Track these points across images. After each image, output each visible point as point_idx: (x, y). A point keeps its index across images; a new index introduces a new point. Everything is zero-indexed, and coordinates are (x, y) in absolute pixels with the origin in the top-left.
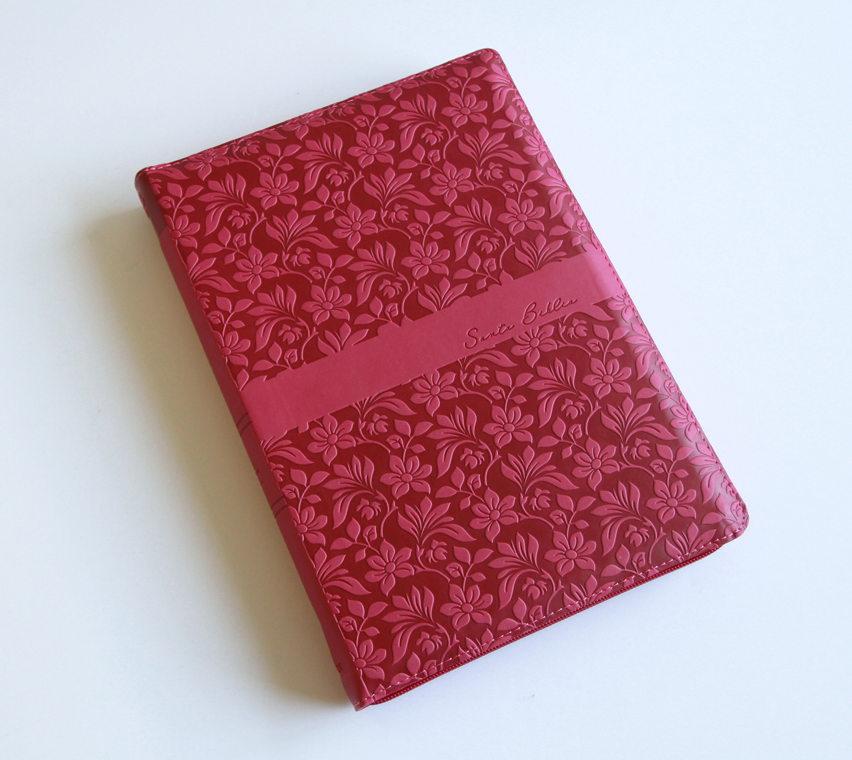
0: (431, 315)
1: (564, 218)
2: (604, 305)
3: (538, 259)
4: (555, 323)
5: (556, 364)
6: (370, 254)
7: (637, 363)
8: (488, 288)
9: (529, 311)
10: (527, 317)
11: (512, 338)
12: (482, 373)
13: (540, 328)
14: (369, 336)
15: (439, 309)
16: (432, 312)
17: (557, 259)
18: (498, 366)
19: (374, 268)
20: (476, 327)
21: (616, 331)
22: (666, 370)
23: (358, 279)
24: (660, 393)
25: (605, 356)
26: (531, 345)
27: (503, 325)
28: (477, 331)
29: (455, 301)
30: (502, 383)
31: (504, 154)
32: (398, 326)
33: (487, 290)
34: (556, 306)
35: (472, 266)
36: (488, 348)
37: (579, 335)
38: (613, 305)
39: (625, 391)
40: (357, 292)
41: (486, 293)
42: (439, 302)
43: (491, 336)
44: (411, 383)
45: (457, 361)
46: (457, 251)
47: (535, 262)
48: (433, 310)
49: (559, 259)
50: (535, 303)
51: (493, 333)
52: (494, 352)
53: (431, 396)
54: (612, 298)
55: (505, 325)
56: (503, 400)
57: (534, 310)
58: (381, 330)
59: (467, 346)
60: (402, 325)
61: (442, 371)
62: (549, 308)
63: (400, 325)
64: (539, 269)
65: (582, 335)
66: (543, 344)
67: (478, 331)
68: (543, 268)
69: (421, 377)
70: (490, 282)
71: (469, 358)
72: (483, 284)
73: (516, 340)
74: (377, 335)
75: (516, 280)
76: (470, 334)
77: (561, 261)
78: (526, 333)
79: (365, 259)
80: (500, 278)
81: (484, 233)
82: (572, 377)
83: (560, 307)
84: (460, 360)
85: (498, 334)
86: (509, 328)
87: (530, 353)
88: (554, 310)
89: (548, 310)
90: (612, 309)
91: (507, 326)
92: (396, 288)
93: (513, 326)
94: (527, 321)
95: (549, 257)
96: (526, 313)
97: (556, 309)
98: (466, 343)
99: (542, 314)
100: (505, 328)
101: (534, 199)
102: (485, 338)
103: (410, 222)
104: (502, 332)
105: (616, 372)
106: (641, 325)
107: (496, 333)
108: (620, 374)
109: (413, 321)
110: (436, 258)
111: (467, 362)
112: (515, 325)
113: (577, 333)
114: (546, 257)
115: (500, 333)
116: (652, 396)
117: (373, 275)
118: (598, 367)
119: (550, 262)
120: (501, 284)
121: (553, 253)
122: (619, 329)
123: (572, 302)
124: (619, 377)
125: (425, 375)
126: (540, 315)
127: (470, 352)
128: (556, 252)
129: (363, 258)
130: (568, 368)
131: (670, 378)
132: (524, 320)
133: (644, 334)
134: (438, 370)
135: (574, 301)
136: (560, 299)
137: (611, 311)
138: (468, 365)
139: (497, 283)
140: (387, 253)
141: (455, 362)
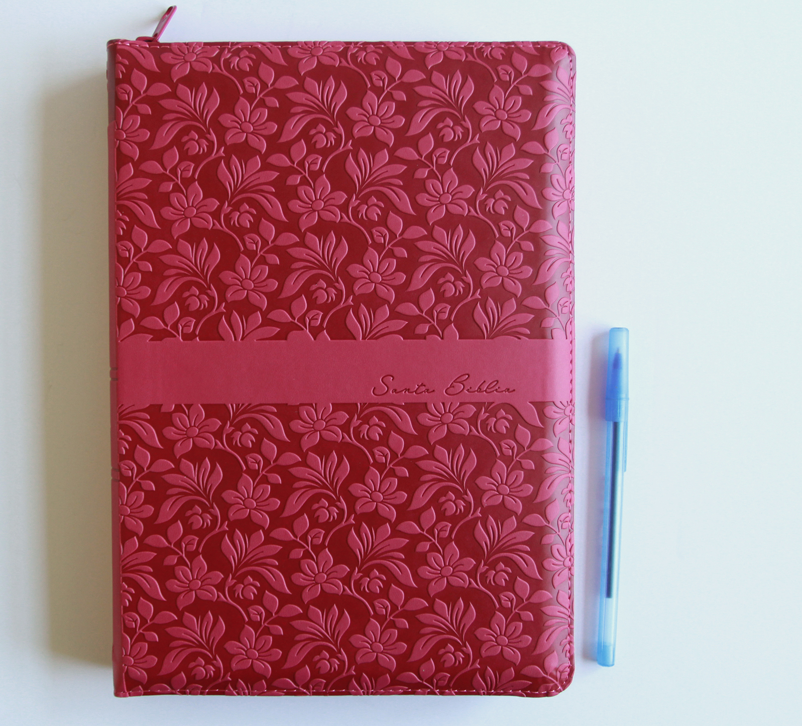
0: (353, 341)
1: (549, 291)
2: (541, 407)
3: (497, 326)
4: (479, 405)
5: (457, 450)
6: (318, 244)
7: (542, 484)
8: (427, 337)
9: (459, 380)
10: (453, 387)
11: (426, 403)
12: (376, 427)
13: (461, 404)
14: (277, 337)
15: (364, 338)
16: (355, 339)
17: (517, 335)
18: (397, 427)
19: (316, 262)
20: (394, 376)
21: (539, 441)
22: (570, 501)
23: (294, 267)
24: (550, 525)
25: (513, 464)
26: (442, 420)
27: (422, 385)
28: (392, 380)
29: (386, 336)
30: (392, 446)
31: (519, 187)
32: (313, 339)
33: (425, 339)
34: (489, 387)
35: (422, 304)
36: (395, 403)
37: (498, 430)
38: (551, 411)
39: (515, 509)
40: (286, 283)
41: (422, 341)
42: (368, 330)
43: (405, 392)
44: (297, 407)
45: (356, 404)
46: (414, 281)
47: (491, 328)
48: (356, 336)
49: (520, 336)
50: (468, 374)
51: (409, 389)
52: (400, 410)
53: (313, 429)
54: (553, 402)
55: (425, 386)
56: (385, 465)
57: (464, 382)
58: (293, 334)
59: (376, 392)
60: (317, 340)
61: (337, 407)
62: (481, 387)
64: (492, 338)
65: (500, 431)
66: (455, 423)
67: (394, 380)
68: (497, 339)
69: (311, 405)
70: (433, 331)
71: (371, 405)
72: (424, 328)
73: (428, 407)
74: (286, 339)
75: (461, 340)
76: (385, 380)
77: (519, 338)
78: (443, 404)
79: (311, 247)
80: (445, 332)
81: (453, 271)
82: (467, 472)
83: (493, 391)
84: (360, 404)
85: (413, 392)
86: (428, 390)
87: (437, 427)
88: (486, 391)
89: (479, 388)
90: (547, 415)
91: (427, 388)
92: (330, 295)
93: (434, 391)
94: (451, 391)
95: (510, 328)
96: (454, 381)
97: (488, 390)
98: (374, 388)
99: (471, 390)
100: (423, 389)
101: (527, 254)
102: (398, 391)
103: (378, 224)
104: (418, 392)
105: (516, 485)
106: (570, 442)
107: (411, 390)
108: (519, 489)
109: (331, 339)
110: (388, 278)
111: (366, 408)
112: (435, 390)
113: (497, 426)
114: (506, 327)
115: (416, 391)
116: (540, 525)
117: (310, 270)
118: (500, 473)
119: (508, 334)
120: (442, 338)
121: (516, 326)
122: (543, 439)
123: (508, 389)
124: (516, 492)
125: (316, 404)
126: (468, 390)
127: (375, 399)
128: (520, 326)
129: (310, 246)
130: (468, 460)
131: (570, 511)
132: (448, 388)
133: (567, 453)
134: (332, 404)
135: (511, 390)
136: (497, 381)
137: (545, 416)
138: (366, 412)
139: (440, 336)
140: (337, 251)
141: (354, 404)
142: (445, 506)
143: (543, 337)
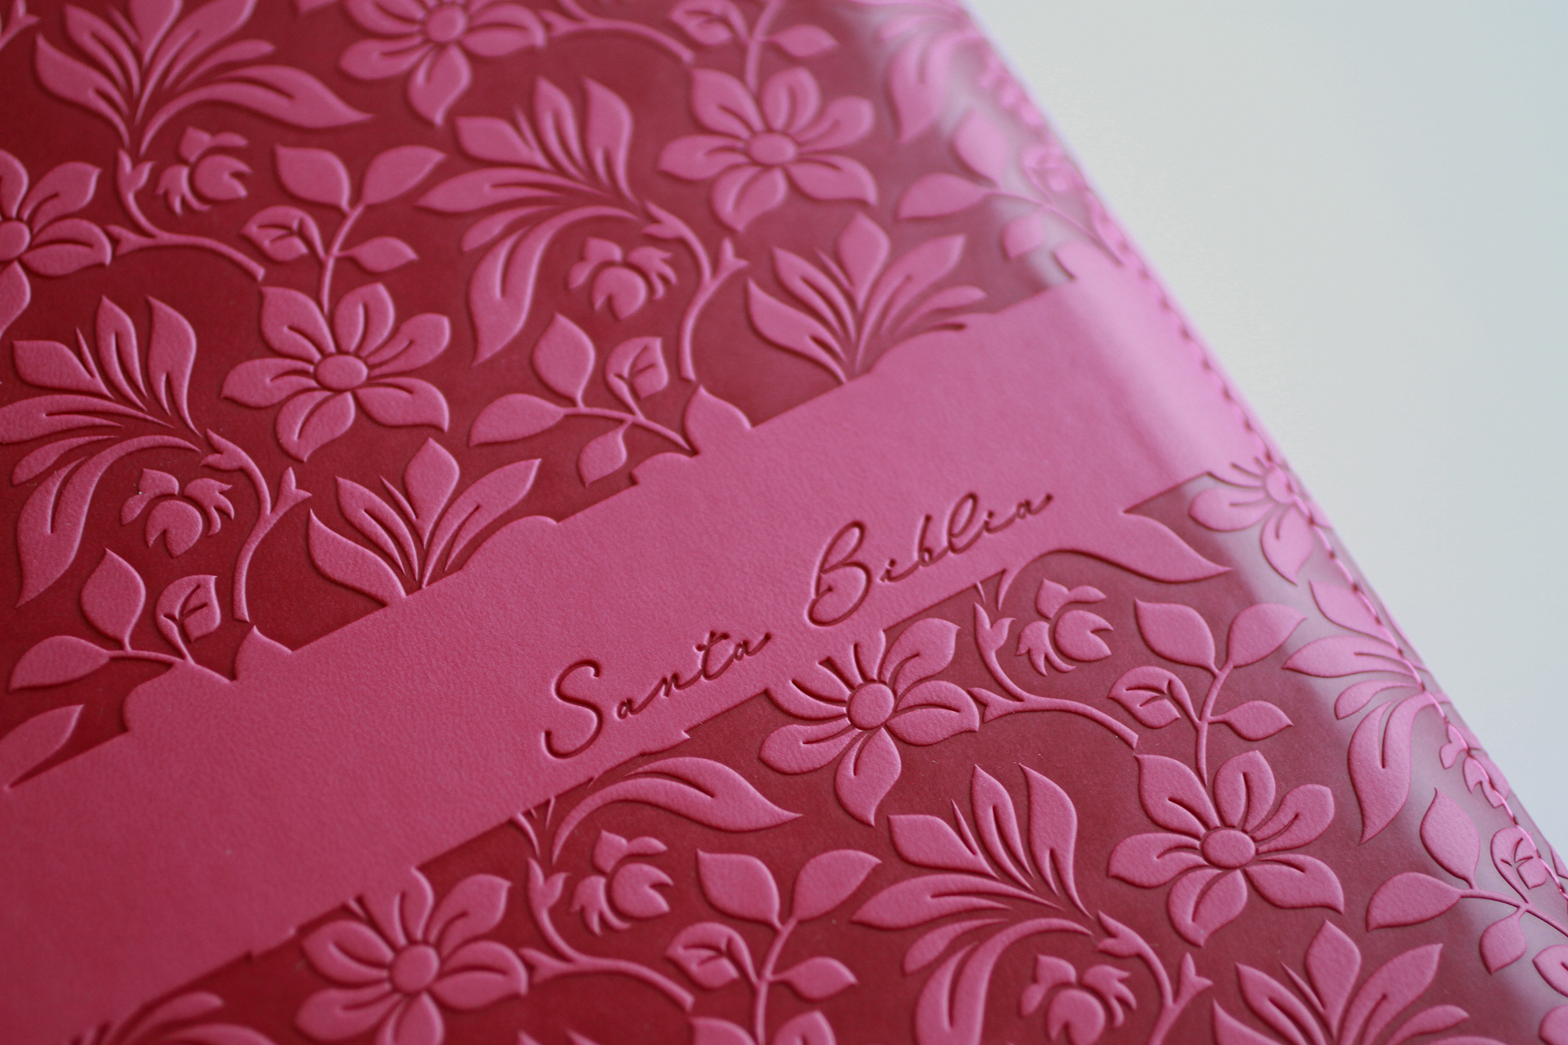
0: (379, 614)
1: (961, 140)
2: (1176, 508)
3: (860, 325)
4: (959, 607)
5: (981, 798)
6: (76, 360)
7: (1356, 765)
8: (639, 472)
9: (834, 559)
10: (830, 589)
11: (766, 693)
12: (635, 868)
13: (894, 633)
14: (85, 739)
15: (412, 585)
16: (381, 604)
17: (945, 321)
18: (710, 826)
19: (97, 421)
20: (594, 656)
21: (1246, 623)
22: (1492, 785)
23: (23, 474)
24: (1477, 890)
25: (1204, 741)
26: (858, 719)
28: (597, 674)
29: (488, 545)
30: (733, 904)
32: (225, 681)
33: (633, 481)
34: (957, 529)
35: (557, 378)
36: (653, 746)
37: (1075, 652)
38: (1217, 508)
39: (1316, 895)
40: (22, 538)
41: (627, 496)
42: (413, 551)
43: (667, 694)
44: (296, 947)
45: (513, 823)
46: (485, 320)
47: (843, 335)
48: (381, 593)
49: (956, 320)
50: (858, 524)
51: (676, 677)
52: (685, 763)
53: (396, 997)
54: (1211, 475)
55: (725, 636)
56: (744, 986)
57: (860, 557)
59: (560, 745)
60: (242, 674)
61: (445, 871)
62: (928, 543)
63: (233, 676)
64: (868, 369)
65: (1086, 653)
66: (911, 708)
67: (604, 671)
68: (885, 365)
69: (345, 912)
70: (645, 444)
71: (570, 798)
72: (611, 455)
73: (781, 699)
74: (123, 728)
75: (764, 428)
76: (569, 688)
77: (961, 327)
78: (829, 663)
79: (56, 382)
80: (692, 426)
81: (602, 227)
82: (1059, 852)
83: (978, 536)
84: (528, 814)
85: (695, 679)
86: (745, 644)
87: (853, 754)
88: (952, 547)
89: (924, 549)
90: (1213, 522)
91: (737, 638)
92: (206, 502)
93: (768, 637)
94: (829, 607)
95: (908, 311)
96: (823, 570)
97: (960, 542)
98: (548, 735)
99: (898, 570)
100: (728, 648)
101: (816, 65)
102: (640, 700)
103: (256, 203)
104: (714, 668)
105: (1263, 808)
106: (1356, 588)
107: (687, 676)
108: (1285, 817)
109: (293, 649)
110: (387, 354)
111: (559, 819)
112: (772, 630)
113: (1066, 642)
114: (894, 312)
115: (705, 672)
116: (1442, 907)
117: (92, 455)
118: (1179, 795)
119: (913, 333)
120: (694, 451)
121: (924, 297)
122: (1253, 610)
123: (1027, 505)
124: (1280, 833)
125: (360, 900)
126: (888, 575)
127: (572, 773)
128: (938, 287)
129: (47, 380)
130: (1037, 809)
131: (1515, 821)
132: (814, 604)
133: (1371, 628)
134: (422, 868)
135: (1036, 502)
136: (973, 497)
137: (1209, 528)
138: (564, 834)
139: (678, 448)
140: (158, 350)
141: (502, 826)
142: (1060, 1012)
143: (1036, 286)
